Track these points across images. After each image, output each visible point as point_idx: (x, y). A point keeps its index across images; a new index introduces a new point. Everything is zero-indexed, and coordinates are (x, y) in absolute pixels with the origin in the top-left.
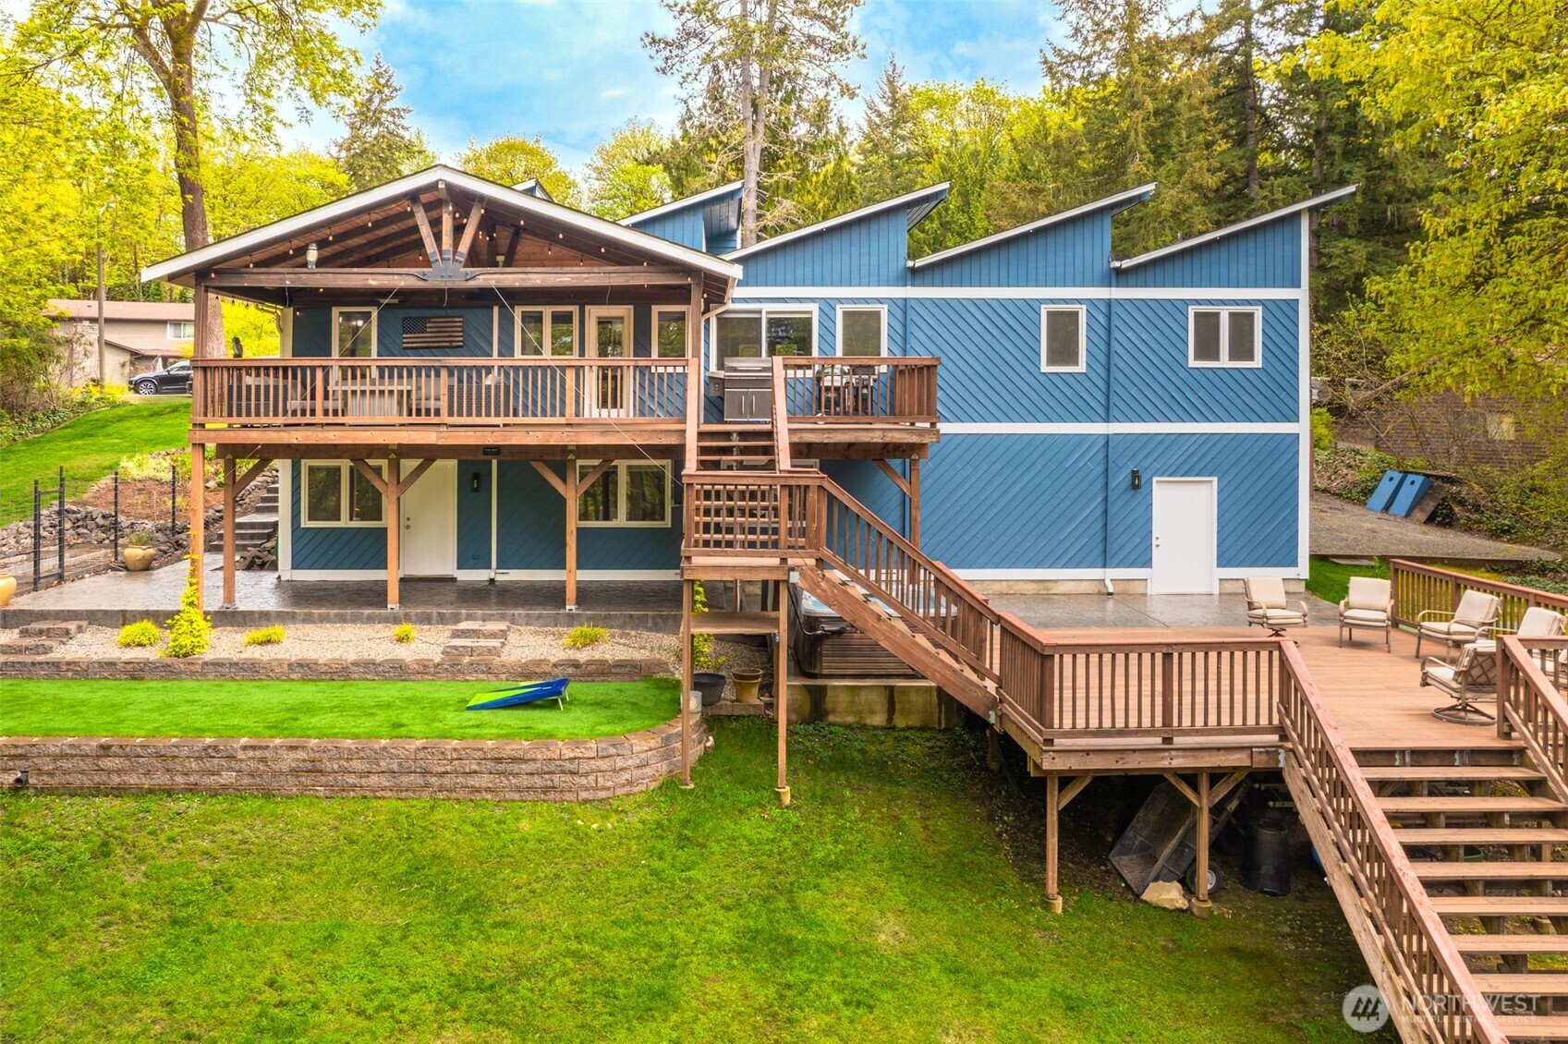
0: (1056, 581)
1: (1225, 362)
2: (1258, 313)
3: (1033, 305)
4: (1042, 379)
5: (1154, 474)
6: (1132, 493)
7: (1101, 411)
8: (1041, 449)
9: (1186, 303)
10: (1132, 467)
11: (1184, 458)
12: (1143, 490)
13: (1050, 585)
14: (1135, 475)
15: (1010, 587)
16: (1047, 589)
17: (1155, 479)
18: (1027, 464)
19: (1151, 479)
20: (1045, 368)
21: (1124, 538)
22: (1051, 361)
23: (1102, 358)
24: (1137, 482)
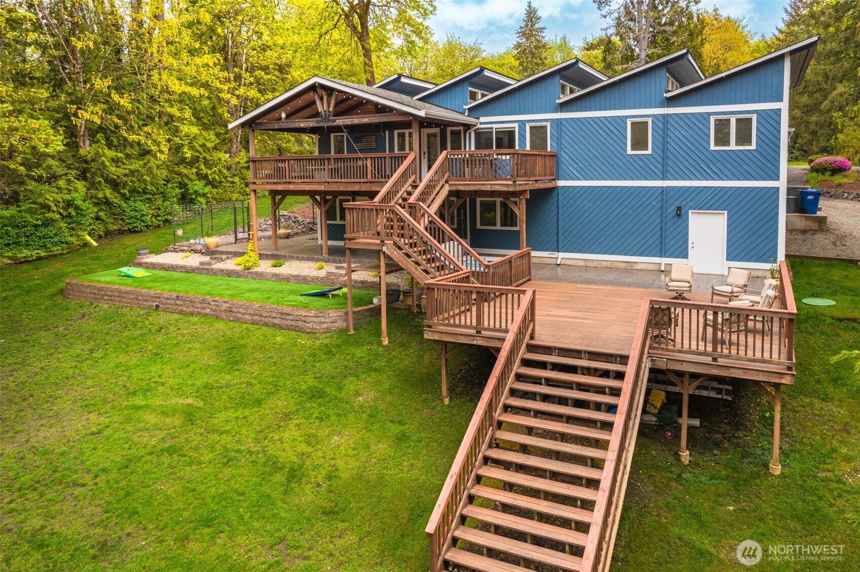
0: (636, 263)
1: (733, 146)
2: (754, 118)
3: (623, 119)
4: (628, 158)
5: (690, 209)
6: (676, 218)
7: (660, 174)
8: (628, 194)
9: (709, 114)
10: (677, 204)
11: (708, 199)
12: (684, 217)
13: (633, 265)
14: (679, 209)
15: (612, 264)
16: (631, 266)
17: (690, 211)
18: (620, 202)
19: (688, 211)
20: (629, 152)
21: (673, 242)
22: (633, 149)
23: (660, 146)
24: (680, 213)
